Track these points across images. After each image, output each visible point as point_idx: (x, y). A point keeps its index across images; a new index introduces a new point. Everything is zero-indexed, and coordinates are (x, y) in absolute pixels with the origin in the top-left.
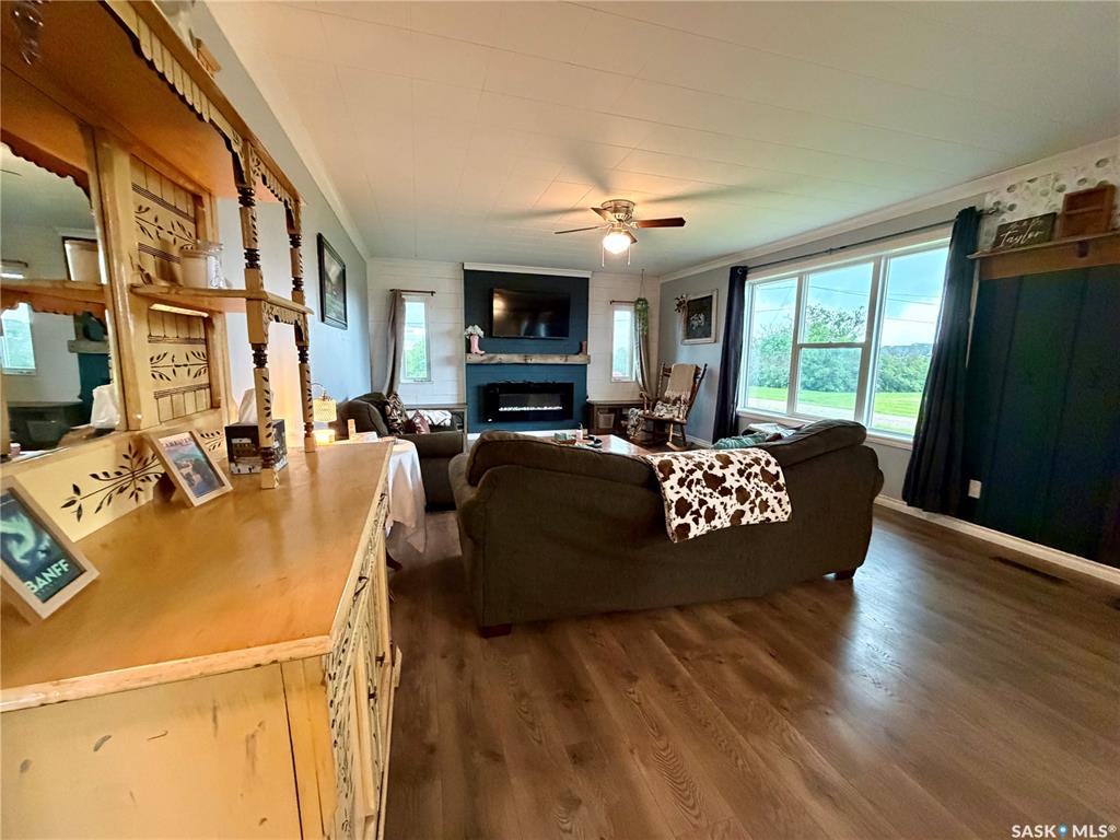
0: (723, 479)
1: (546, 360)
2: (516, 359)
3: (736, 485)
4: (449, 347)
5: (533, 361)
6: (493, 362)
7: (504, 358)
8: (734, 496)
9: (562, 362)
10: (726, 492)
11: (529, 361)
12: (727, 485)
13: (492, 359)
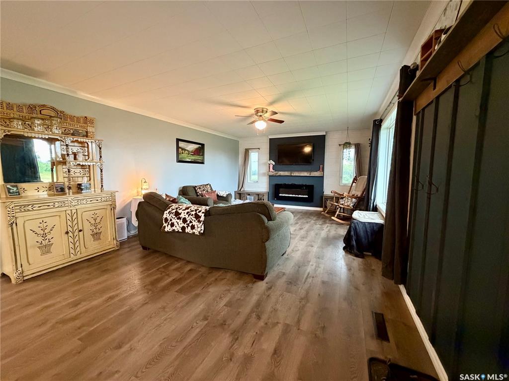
0: (180, 214)
1: (301, 174)
2: (287, 173)
3: (183, 217)
4: (264, 170)
5: (294, 175)
6: (277, 175)
7: (282, 173)
8: (181, 220)
9: (308, 175)
10: (179, 218)
11: (292, 175)
12: (180, 216)
13: (277, 173)
